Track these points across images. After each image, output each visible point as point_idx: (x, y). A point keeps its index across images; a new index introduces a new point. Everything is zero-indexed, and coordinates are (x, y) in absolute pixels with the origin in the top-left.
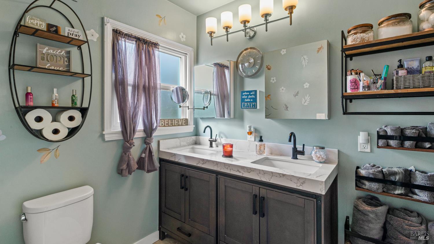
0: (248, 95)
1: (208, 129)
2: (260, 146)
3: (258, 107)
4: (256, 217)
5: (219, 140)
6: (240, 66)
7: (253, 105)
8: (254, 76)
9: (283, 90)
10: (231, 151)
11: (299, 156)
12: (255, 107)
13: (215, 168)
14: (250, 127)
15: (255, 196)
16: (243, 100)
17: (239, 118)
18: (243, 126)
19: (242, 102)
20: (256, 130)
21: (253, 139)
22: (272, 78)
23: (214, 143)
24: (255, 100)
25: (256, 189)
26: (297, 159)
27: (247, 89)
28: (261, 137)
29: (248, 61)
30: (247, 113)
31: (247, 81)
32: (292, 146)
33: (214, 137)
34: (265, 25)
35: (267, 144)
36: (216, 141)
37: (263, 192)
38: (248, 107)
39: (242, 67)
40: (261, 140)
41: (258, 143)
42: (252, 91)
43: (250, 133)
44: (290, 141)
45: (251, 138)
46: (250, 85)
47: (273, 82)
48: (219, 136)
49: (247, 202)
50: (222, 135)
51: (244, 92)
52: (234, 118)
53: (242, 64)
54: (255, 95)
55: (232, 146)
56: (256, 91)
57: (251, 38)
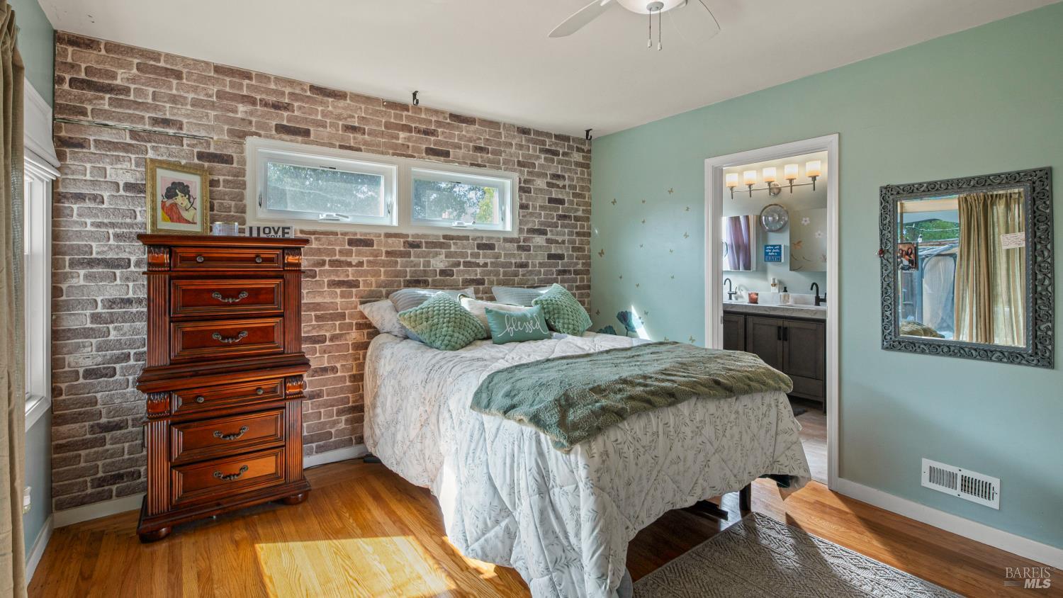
0: (772, 249)
1: (728, 281)
2: (785, 296)
3: (783, 261)
4: (780, 343)
5: (739, 293)
6: (763, 218)
7: (777, 258)
8: (780, 230)
9: (819, 235)
10: (757, 299)
11: (821, 303)
12: (779, 260)
13: (744, 310)
14: (774, 279)
15: (779, 327)
16: (766, 254)
17: (763, 271)
18: (766, 279)
19: (765, 255)
20: (780, 282)
21: (777, 291)
22: (804, 219)
23: (733, 295)
24: (779, 254)
25: (780, 323)
26: (819, 305)
27: (771, 243)
28: (785, 288)
29: (772, 216)
30: (770, 265)
31: (771, 235)
32: (815, 295)
33: (733, 290)
34: (789, 188)
35: (792, 295)
36: (736, 293)
37: (786, 324)
38: (771, 261)
39: (765, 220)
40: (785, 291)
41: (782, 294)
42: (776, 246)
43: (774, 285)
44: (812, 289)
45: (775, 290)
46: (774, 239)
47: (806, 224)
48: (739, 289)
49: (773, 332)
50: (742, 288)
51: (768, 246)
52: (756, 271)
53: (765, 217)
54: (780, 249)
55: (757, 294)
56: (780, 246)
57: (776, 195)
